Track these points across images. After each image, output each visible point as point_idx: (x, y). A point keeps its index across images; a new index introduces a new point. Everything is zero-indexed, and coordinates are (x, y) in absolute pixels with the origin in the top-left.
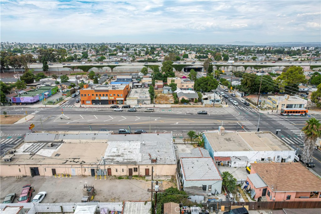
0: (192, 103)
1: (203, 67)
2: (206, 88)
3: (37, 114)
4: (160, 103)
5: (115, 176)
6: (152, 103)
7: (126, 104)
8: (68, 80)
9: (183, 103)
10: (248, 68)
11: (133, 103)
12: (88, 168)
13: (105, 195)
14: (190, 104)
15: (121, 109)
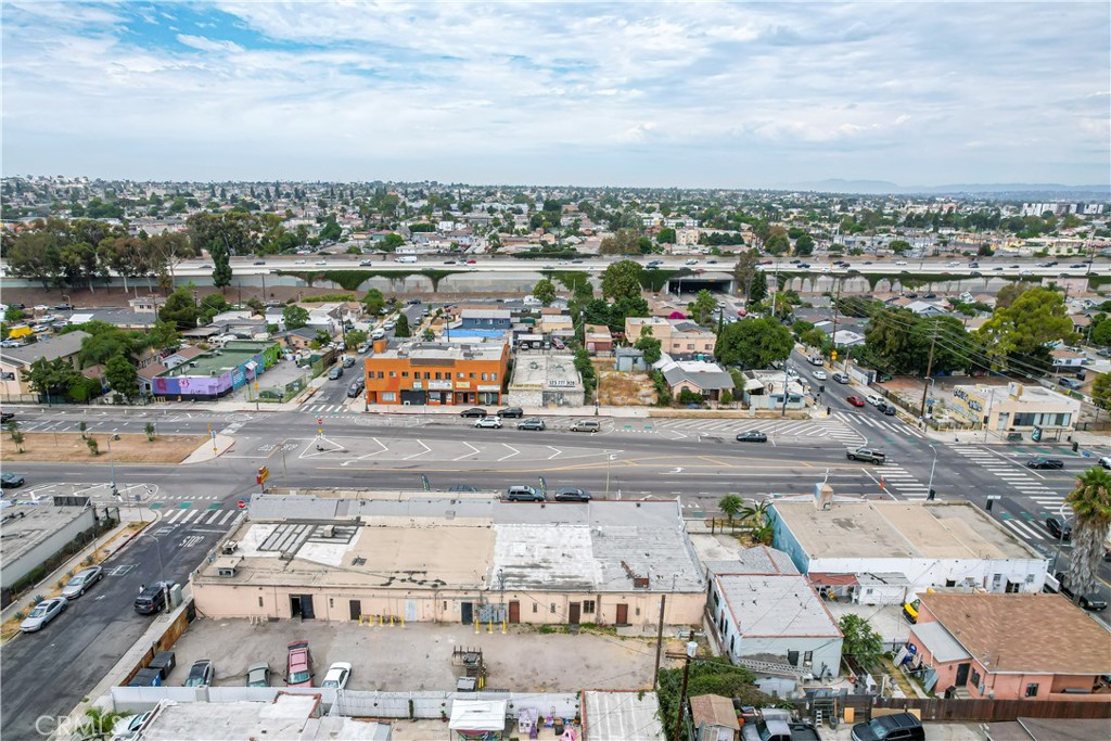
0: (712, 404)
1: (730, 277)
2: (754, 355)
3: (239, 431)
4: (612, 404)
5: (530, 624)
6: (588, 400)
7: (507, 404)
8: (307, 322)
9: (684, 403)
10: (880, 283)
11: (531, 401)
12: (454, 599)
13: (514, 676)
14: (709, 408)
15: (497, 423)
